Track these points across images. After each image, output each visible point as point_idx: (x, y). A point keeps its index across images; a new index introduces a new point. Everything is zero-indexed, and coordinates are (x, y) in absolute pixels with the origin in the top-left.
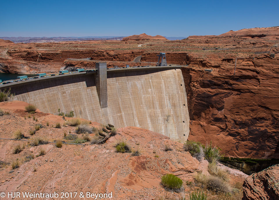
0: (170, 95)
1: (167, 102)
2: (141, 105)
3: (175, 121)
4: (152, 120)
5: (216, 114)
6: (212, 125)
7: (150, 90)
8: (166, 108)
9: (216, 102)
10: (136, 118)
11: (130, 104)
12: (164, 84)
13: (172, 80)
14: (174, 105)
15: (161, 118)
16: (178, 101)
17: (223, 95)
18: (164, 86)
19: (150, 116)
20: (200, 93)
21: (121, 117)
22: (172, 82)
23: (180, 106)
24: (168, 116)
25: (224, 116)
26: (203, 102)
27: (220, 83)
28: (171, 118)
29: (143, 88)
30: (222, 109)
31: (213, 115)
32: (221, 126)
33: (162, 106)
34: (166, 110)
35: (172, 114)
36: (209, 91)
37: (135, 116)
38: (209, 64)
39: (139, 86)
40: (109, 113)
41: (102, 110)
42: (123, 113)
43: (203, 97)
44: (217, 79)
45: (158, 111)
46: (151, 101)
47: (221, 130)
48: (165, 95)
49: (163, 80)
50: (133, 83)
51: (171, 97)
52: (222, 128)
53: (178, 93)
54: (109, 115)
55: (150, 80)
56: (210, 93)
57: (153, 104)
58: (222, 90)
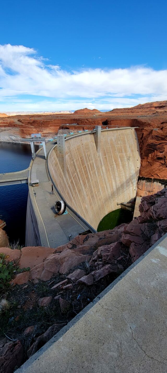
0: (130, 145)
1: (128, 149)
2: (115, 151)
3: (133, 160)
4: (121, 160)
5: (159, 155)
6: (156, 161)
7: (119, 142)
8: (128, 152)
9: (159, 148)
10: (113, 158)
11: (110, 150)
12: (126, 139)
13: (131, 136)
14: (132, 151)
15: (125, 158)
16: (134, 149)
17: (165, 144)
18: (126, 140)
19: (120, 157)
20: (150, 143)
21: (106, 157)
22: (131, 137)
23: (135, 151)
24: (130, 157)
25: (164, 156)
26: (151, 149)
27: (163, 137)
28: (131, 158)
29: (115, 141)
30: (163, 152)
31: (157, 155)
32: (162, 162)
33: (126, 151)
34: (128, 153)
35: (131, 156)
36: (155, 142)
37: (112, 157)
38: (155, 126)
39: (114, 140)
40: (101, 156)
41: (98, 154)
42: (107, 156)
43: (151, 146)
44: (161, 135)
45: (124, 154)
46: (120, 149)
47: (161, 164)
48: (127, 145)
49: (126, 136)
50: (111, 138)
51: (130, 146)
52: (162, 163)
53: (134, 144)
54: (101, 157)
55: (119, 137)
56: (156, 143)
57: (121, 150)
58: (164, 141)
